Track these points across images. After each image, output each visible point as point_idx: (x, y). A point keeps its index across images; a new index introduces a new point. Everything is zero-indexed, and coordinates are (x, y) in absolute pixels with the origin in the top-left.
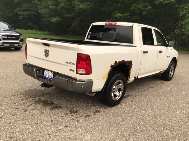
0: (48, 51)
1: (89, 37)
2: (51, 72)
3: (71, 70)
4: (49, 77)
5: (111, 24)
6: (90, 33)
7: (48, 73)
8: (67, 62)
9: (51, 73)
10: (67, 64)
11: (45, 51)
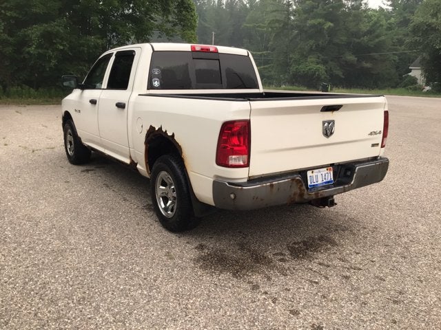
0: (333, 121)
1: (156, 84)
2: (325, 169)
3: (373, 145)
4: (325, 181)
5: (207, 50)
6: (156, 72)
7: (319, 175)
8: (371, 134)
9: (326, 172)
11: (324, 123)
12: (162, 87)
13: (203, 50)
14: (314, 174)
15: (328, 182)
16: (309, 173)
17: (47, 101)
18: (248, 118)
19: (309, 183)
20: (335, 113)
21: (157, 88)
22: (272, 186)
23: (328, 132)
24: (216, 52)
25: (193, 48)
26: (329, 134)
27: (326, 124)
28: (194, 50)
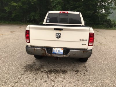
1: (48, 22)
3: (83, 44)
6: (48, 19)
7: (57, 50)
8: (80, 40)
9: (61, 50)
10: (80, 41)
11: (56, 34)
13: (63, 13)
14: (55, 49)
15: (61, 53)
16: (53, 49)
19: (53, 52)
20: (61, 31)
21: (48, 23)
22: (34, 49)
24: (68, 13)
25: (60, 12)
27: (57, 34)
28: (60, 13)
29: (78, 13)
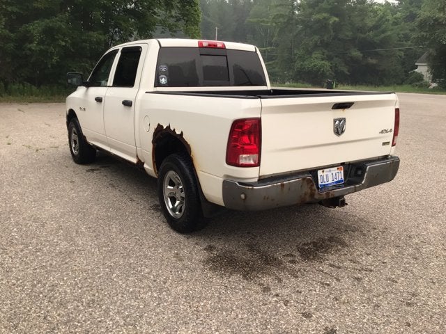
0: (344, 119)
1: (163, 81)
2: (336, 168)
3: (384, 144)
4: (335, 180)
5: (215, 46)
6: (163, 69)
7: (330, 174)
8: (382, 132)
9: (337, 171)
11: (335, 121)
12: (169, 84)
13: (210, 46)
14: (325, 174)
15: (339, 182)
16: (320, 173)
17: (49, 99)
18: (258, 116)
19: (320, 183)
20: (346, 110)
21: (164, 86)
22: (283, 185)
23: (339, 130)
24: (223, 48)
25: (200, 44)
26: (340, 132)
27: (337, 122)
28: (201, 46)
29: (250, 48)
